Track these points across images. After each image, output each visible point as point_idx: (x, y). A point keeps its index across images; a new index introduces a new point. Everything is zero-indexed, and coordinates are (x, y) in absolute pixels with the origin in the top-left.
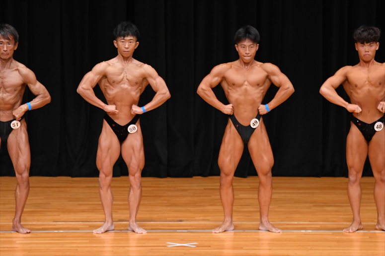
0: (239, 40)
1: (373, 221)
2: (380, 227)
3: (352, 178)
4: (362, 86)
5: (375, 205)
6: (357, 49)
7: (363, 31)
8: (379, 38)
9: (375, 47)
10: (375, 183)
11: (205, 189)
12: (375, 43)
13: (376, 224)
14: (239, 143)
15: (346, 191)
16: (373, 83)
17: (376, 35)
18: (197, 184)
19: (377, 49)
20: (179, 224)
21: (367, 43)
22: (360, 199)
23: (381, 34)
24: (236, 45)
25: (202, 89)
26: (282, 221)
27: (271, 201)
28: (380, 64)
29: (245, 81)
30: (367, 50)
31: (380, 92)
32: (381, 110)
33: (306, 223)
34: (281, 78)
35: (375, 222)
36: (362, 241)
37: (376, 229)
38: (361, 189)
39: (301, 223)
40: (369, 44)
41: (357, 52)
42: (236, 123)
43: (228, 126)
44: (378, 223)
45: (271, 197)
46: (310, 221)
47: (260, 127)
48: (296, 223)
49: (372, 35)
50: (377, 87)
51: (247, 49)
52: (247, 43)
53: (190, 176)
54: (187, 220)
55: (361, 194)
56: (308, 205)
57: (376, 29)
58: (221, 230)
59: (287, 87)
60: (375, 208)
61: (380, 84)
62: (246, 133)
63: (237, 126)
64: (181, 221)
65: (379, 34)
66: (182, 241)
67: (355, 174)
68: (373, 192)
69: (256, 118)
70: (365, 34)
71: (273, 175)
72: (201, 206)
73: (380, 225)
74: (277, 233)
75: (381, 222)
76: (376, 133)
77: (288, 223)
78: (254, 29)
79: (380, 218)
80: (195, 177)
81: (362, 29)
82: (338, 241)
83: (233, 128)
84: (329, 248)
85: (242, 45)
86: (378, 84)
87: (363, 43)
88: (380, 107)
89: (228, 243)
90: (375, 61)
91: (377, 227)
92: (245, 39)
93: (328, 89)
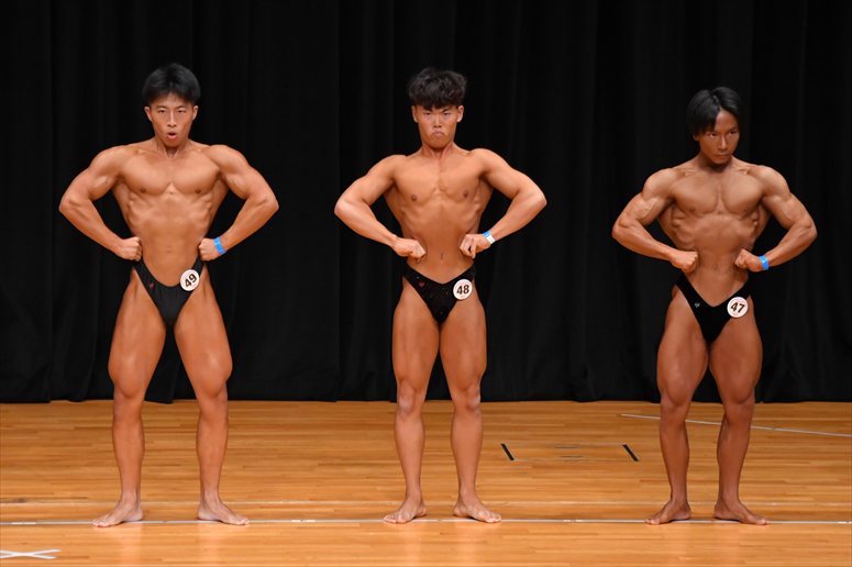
0: (152, 96)
1: (449, 498)
2: (464, 510)
3: (404, 402)
4: (427, 200)
5: (454, 461)
6: (415, 119)
7: (429, 81)
8: (462, 97)
9: (455, 116)
10: (455, 413)
11: (77, 428)
12: (454, 107)
13: (454, 503)
14: (155, 325)
15: (392, 433)
16: (450, 192)
17: (458, 92)
18: (58, 417)
19: (460, 119)
20: (17, 507)
21: (438, 107)
22: (422, 448)
23: (467, 88)
24: (147, 108)
25: (71, 203)
26: (250, 498)
27: (225, 454)
28: (467, 152)
29: (168, 184)
30: (438, 124)
31: (466, 212)
32: (468, 253)
33: (302, 502)
34: (249, 180)
35: (453, 500)
36: (423, 543)
37: (455, 515)
38: (425, 428)
39: (291, 503)
40: (441, 110)
41: (416, 124)
42: (147, 278)
43: (131, 287)
44: (460, 500)
45: (226, 446)
46: (311, 500)
47: (200, 289)
48: (281, 503)
49: (448, 91)
50: (459, 201)
51: (172, 115)
52: (171, 102)
53: (43, 399)
54: (36, 499)
55: (425, 437)
56: (308, 463)
57: (456, 75)
58: (112, 521)
59: (261, 199)
60: (454, 468)
61: (466, 195)
62: (170, 301)
63: (152, 285)
64: (21, 500)
65: (463, 89)
66: (25, 545)
67: (410, 394)
68: (449, 433)
69: (193, 268)
70: (434, 87)
71: (230, 398)
72: (68, 467)
73: (464, 506)
74: (238, 527)
75: (465, 500)
76: (458, 303)
77: (263, 503)
78: (188, 71)
79: (464, 492)
80: (53, 402)
81: (427, 77)
82: (372, 543)
83: (142, 289)
84: (354, 558)
85: (158, 107)
86: (461, 195)
87: (428, 108)
88: (464, 247)
89: (130, 550)
90: (455, 146)
91: (457, 511)
92: (167, 94)
93: (353, 206)
